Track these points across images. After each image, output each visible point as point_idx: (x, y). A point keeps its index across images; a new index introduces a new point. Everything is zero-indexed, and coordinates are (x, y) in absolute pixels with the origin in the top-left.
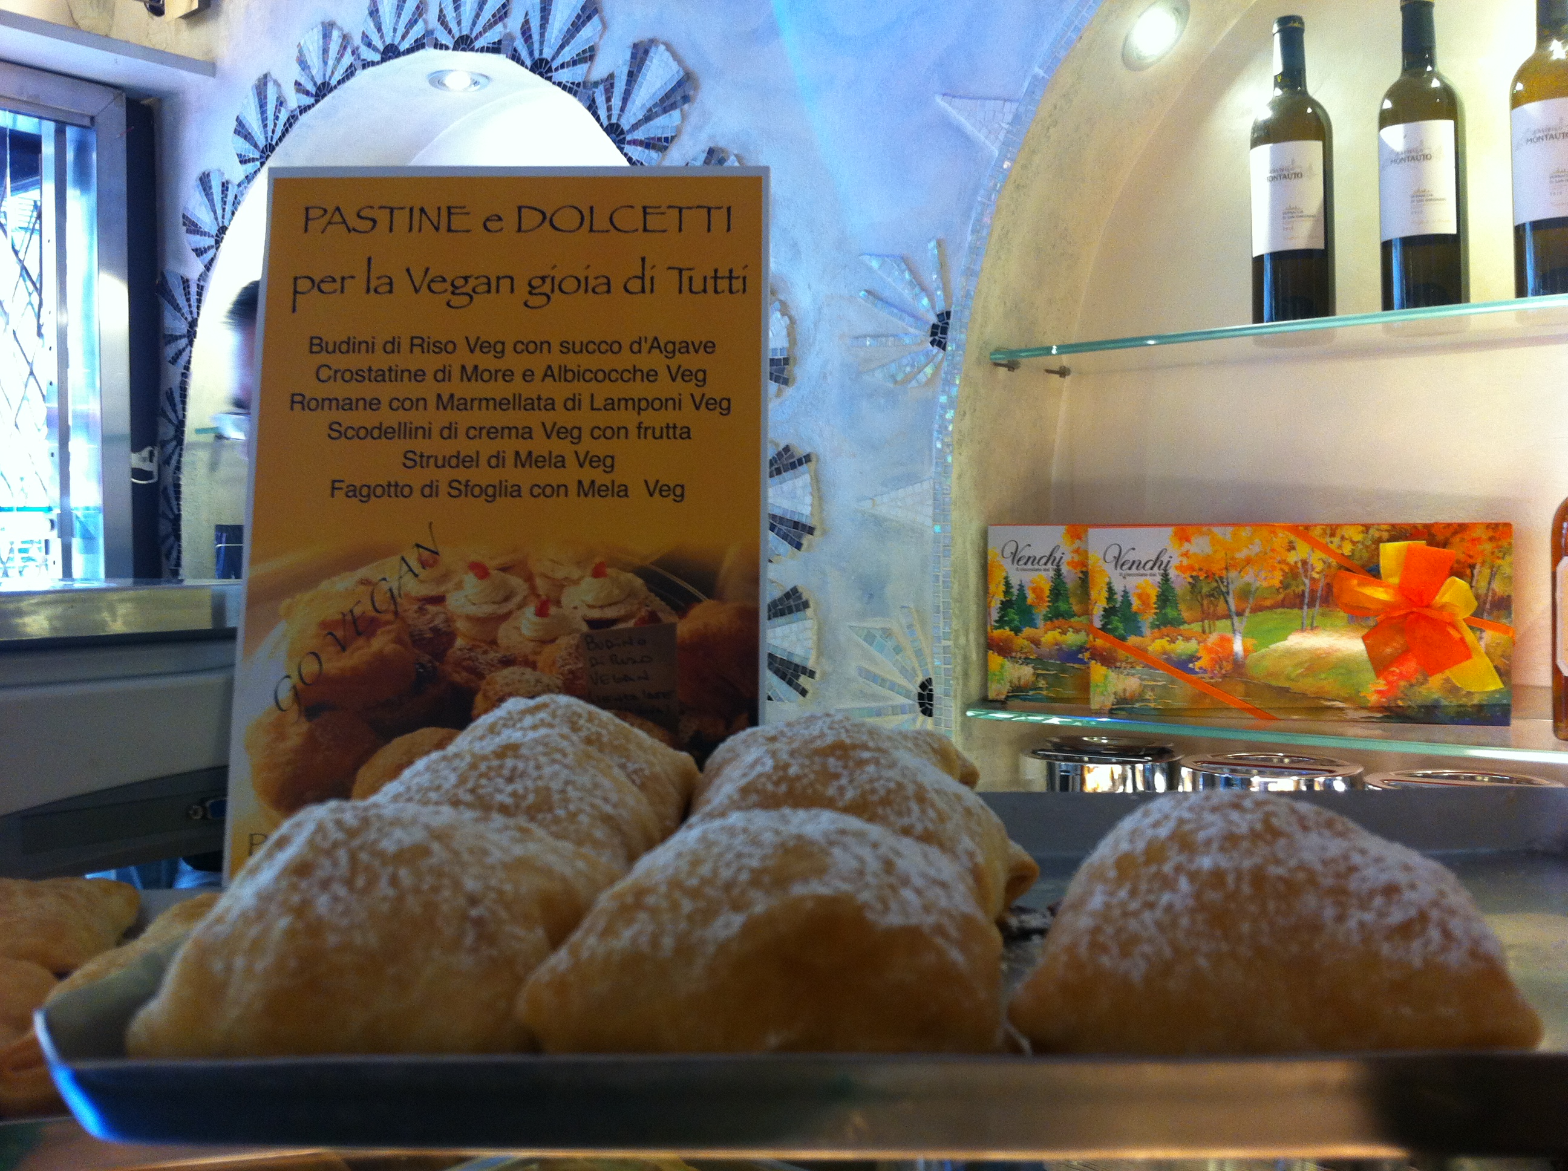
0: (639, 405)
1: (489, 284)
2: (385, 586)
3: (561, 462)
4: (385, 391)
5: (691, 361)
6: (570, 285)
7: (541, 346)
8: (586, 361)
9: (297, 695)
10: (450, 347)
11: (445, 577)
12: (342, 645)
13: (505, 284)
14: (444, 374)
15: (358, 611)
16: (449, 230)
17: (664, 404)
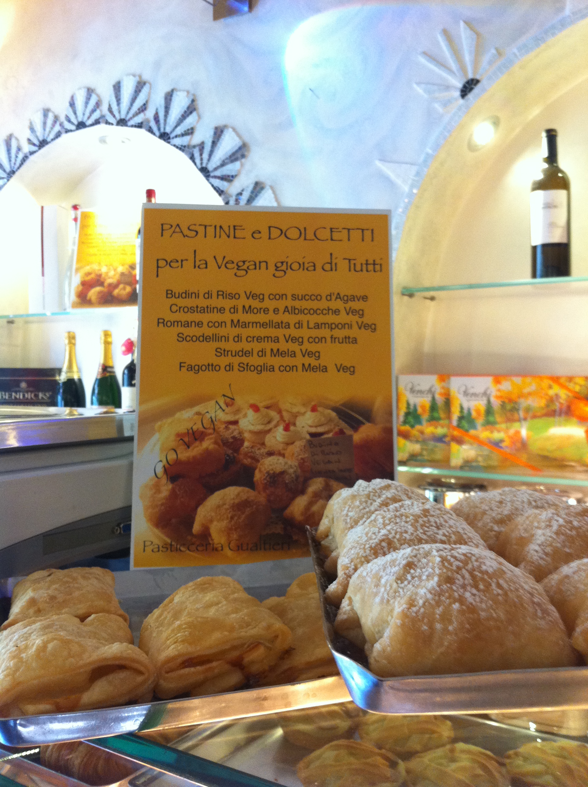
0: (331, 326)
1: (255, 265)
2: (208, 416)
3: (294, 354)
4: (205, 318)
5: (356, 305)
6: (295, 266)
7: (282, 296)
8: (304, 304)
9: (166, 470)
10: (237, 296)
11: (238, 411)
12: (188, 445)
13: (263, 265)
14: (234, 309)
15: (195, 428)
16: (235, 237)
17: (344, 326)
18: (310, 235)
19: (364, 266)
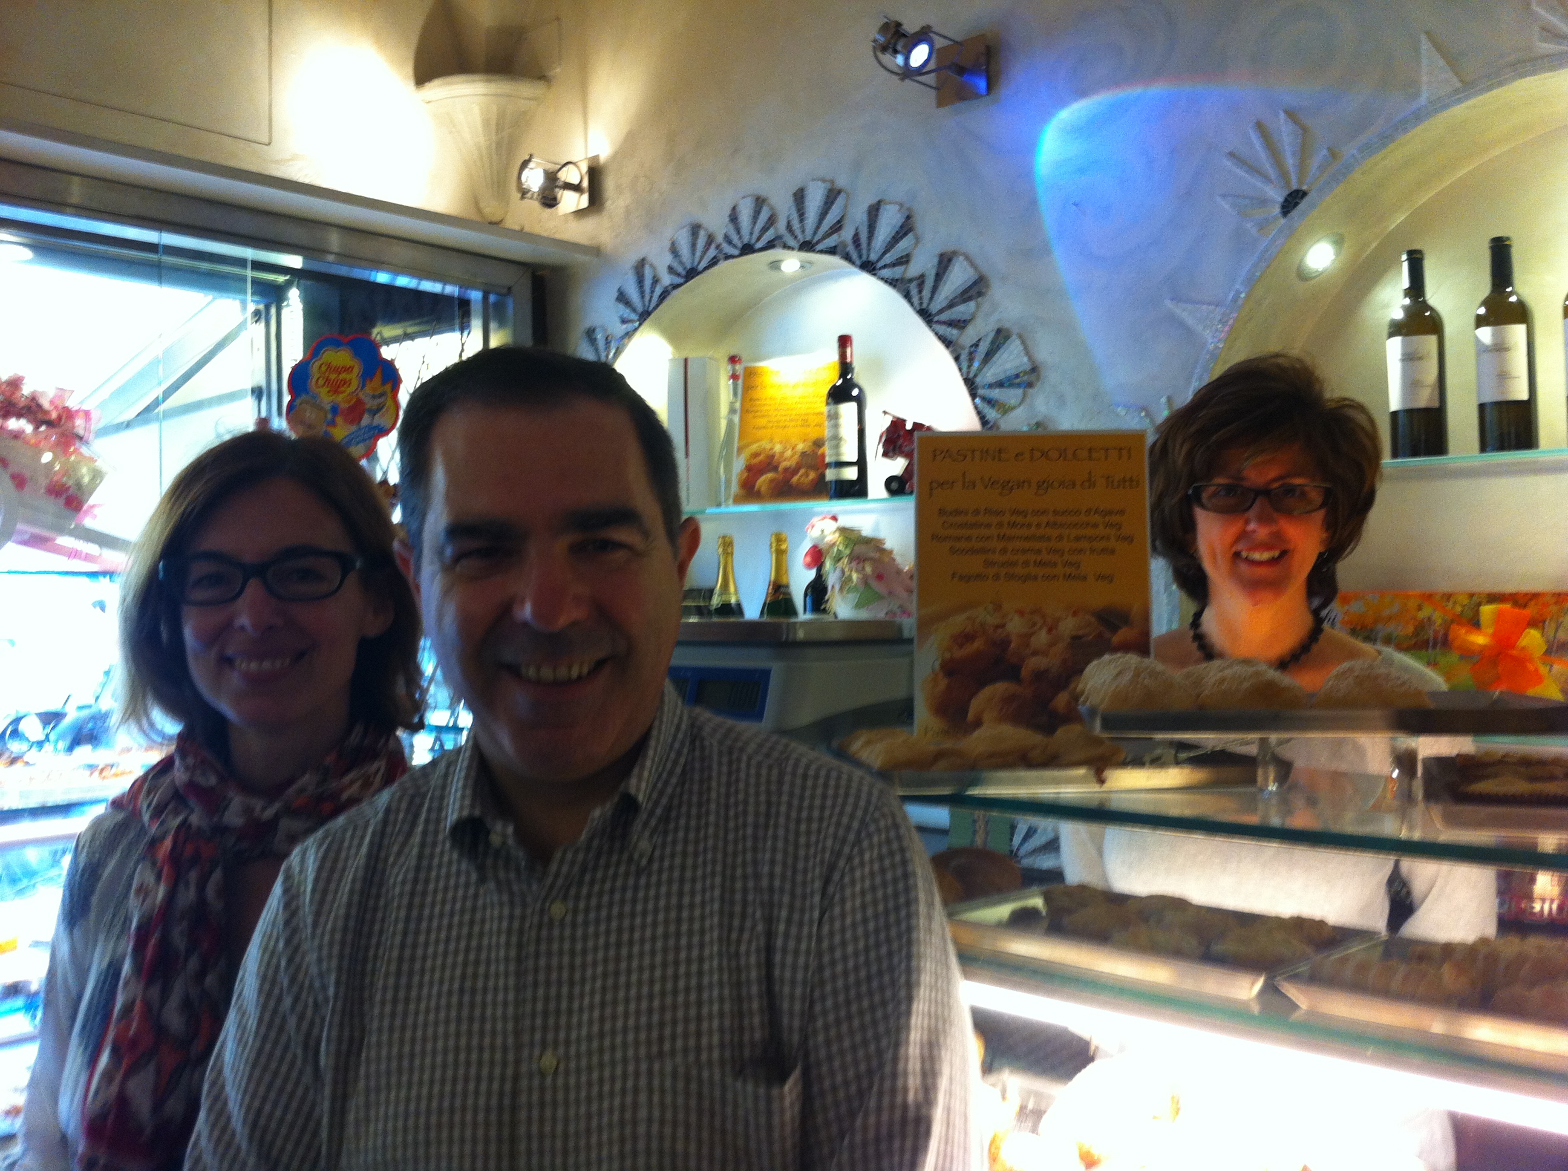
0: (1091, 539)
1: (1019, 484)
2: (978, 620)
4: (973, 533)
5: (1115, 519)
6: (1056, 485)
7: (1044, 512)
8: (1065, 519)
9: (942, 667)
10: (1002, 513)
11: (1005, 616)
13: (1026, 484)
15: (966, 631)
16: (1000, 460)
17: (1102, 538)
18: (1069, 455)
19: (1121, 484)
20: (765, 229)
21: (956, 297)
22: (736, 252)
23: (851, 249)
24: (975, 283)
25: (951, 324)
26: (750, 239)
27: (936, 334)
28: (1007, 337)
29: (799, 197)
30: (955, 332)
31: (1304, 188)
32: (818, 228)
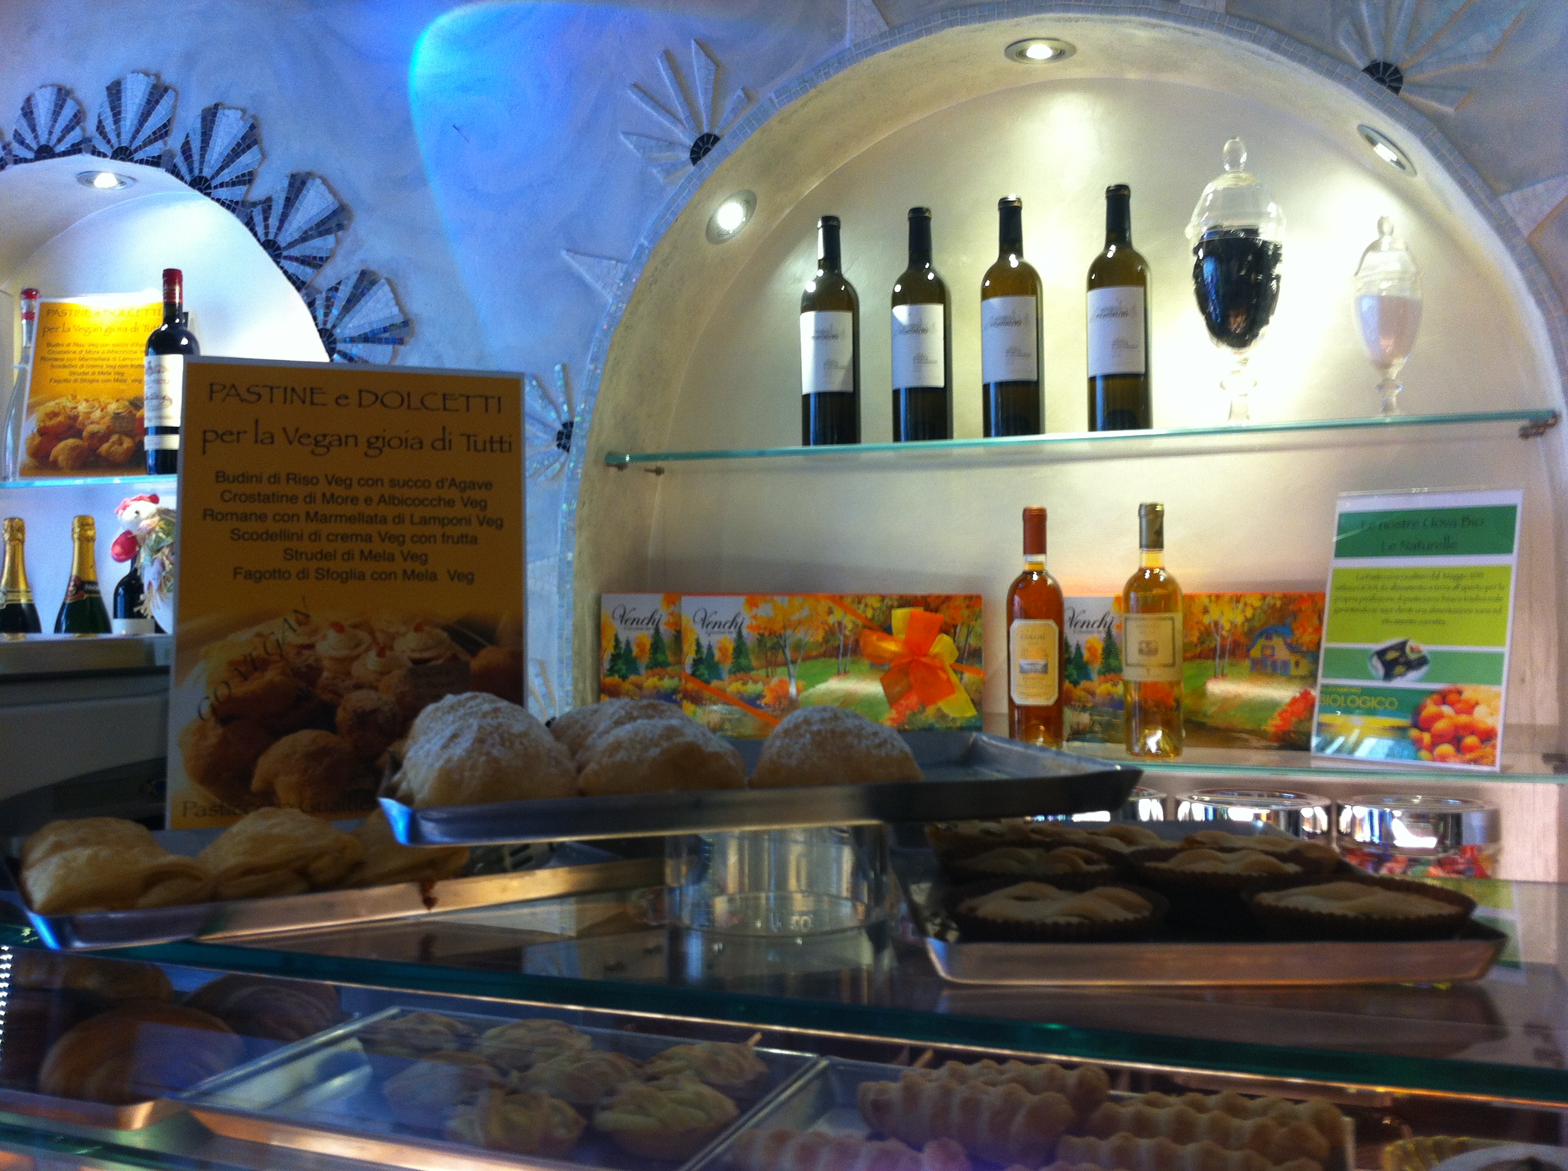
0: (442, 522)
1: (340, 440)
2: (273, 638)
3: (391, 558)
4: (270, 509)
5: (477, 494)
6: (395, 443)
7: (376, 482)
8: (406, 493)
9: (214, 710)
10: (314, 481)
11: (314, 632)
12: (245, 677)
13: (351, 441)
14: (311, 499)
15: (254, 654)
16: (312, 403)
17: (460, 521)
18: (415, 402)
19: (488, 445)
20: (68, 129)
21: (311, 229)
22: (30, 155)
23: (179, 160)
24: (335, 213)
25: (304, 261)
26: (49, 139)
27: (285, 272)
28: (373, 283)
29: (115, 91)
30: (309, 270)
31: (716, 132)
32: (137, 131)
